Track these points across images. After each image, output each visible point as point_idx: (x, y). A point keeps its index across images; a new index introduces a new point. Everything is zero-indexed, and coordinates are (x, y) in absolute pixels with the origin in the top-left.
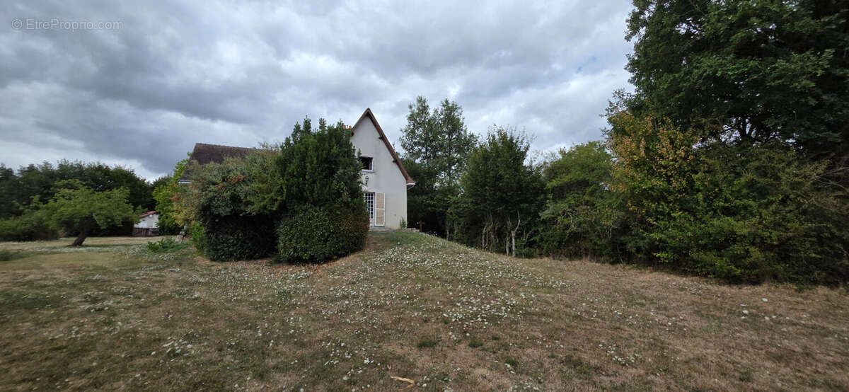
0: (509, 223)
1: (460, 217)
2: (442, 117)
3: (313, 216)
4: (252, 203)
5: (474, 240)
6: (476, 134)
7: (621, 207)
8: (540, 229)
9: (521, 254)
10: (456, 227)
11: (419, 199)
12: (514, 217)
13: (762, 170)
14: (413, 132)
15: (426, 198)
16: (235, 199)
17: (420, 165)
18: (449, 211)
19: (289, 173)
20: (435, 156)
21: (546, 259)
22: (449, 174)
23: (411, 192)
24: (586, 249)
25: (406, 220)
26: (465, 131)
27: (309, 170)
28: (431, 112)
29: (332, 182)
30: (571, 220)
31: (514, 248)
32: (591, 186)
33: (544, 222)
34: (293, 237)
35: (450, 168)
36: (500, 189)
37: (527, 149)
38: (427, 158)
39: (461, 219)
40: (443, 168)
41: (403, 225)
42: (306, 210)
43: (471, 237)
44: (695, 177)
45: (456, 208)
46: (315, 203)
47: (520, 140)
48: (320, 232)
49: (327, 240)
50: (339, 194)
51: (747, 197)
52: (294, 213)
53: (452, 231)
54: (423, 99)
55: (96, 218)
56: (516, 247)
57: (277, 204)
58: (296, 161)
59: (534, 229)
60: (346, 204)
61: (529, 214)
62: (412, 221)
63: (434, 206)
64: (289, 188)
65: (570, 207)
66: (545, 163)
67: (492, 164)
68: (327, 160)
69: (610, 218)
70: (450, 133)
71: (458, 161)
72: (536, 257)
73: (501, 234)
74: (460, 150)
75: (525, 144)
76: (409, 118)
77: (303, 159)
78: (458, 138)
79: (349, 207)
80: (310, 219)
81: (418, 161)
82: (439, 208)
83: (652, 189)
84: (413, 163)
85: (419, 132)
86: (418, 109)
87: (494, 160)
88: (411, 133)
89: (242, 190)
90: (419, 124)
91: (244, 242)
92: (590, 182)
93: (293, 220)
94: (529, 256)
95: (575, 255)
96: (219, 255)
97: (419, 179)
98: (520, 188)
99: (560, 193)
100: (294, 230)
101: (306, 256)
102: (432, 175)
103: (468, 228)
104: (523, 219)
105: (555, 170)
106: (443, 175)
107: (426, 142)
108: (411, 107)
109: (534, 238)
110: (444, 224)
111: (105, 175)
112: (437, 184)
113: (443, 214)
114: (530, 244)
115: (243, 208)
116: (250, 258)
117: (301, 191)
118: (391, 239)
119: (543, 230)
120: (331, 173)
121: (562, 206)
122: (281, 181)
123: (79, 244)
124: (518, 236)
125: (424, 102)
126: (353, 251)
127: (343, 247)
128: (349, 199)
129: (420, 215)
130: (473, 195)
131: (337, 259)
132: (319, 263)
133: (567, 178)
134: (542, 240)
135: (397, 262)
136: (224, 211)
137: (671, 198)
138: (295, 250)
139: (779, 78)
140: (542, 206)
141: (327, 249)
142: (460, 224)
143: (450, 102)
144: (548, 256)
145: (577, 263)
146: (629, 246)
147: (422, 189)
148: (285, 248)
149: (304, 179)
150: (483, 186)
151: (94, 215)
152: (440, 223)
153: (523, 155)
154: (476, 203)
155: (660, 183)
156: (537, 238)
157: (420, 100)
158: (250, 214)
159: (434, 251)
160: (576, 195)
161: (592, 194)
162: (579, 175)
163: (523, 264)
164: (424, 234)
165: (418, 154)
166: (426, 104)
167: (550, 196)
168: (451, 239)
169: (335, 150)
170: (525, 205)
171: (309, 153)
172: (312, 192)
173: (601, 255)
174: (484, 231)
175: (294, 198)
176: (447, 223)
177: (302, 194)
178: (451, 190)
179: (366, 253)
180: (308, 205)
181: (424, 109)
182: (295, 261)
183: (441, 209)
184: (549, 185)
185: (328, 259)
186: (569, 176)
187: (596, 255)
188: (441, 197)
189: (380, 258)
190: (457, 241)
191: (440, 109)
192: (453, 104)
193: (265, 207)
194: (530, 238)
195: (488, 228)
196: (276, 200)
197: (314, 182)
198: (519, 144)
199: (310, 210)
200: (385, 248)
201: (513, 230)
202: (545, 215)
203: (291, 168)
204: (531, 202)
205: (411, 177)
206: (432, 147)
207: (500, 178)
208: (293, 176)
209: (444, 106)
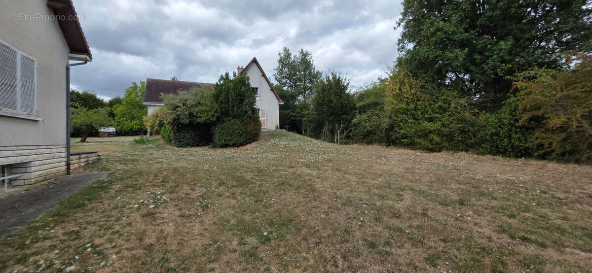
0: (337, 126)
1: (310, 123)
2: (299, 60)
3: (234, 123)
4: (201, 117)
5: (319, 136)
6: (321, 71)
7: (390, 118)
8: (353, 129)
9: (342, 143)
10: (308, 128)
11: (286, 112)
12: (339, 123)
13: (445, 101)
14: (282, 70)
15: (290, 111)
16: (191, 115)
17: (287, 91)
18: (304, 119)
19: (220, 102)
20: (296, 85)
21: (355, 145)
22: (304, 97)
23: (281, 108)
24: (376, 140)
25: (279, 125)
26: (314, 70)
27: (231, 99)
28: (292, 57)
29: (243, 106)
30: (368, 124)
31: (339, 140)
32: (379, 105)
33: (355, 125)
34: (224, 134)
35: (305, 93)
36: (332, 108)
37: (348, 84)
38: (291, 86)
39: (311, 124)
40: (301, 93)
41: (277, 128)
42: (230, 120)
43: (316, 134)
44: (418, 103)
45: (308, 117)
46: (234, 117)
47: (344, 79)
48: (237, 131)
49: (241, 135)
50: (246, 112)
51: (438, 113)
52: (223, 122)
53: (305, 131)
54: (287, 49)
55: (94, 125)
56: (340, 139)
57: (215, 117)
58: (223, 95)
59: (350, 129)
60: (250, 117)
61: (347, 121)
62: (282, 125)
63: (295, 116)
64: (221, 109)
65: (368, 117)
66: (357, 92)
67: (327, 94)
68: (240, 95)
69: (385, 123)
70: (304, 71)
71: (309, 89)
72: (350, 144)
73: (333, 132)
74: (311, 82)
75: (347, 82)
76: (279, 61)
77: (227, 94)
78: (309, 73)
79: (251, 118)
80: (232, 125)
81: (285, 88)
82: (298, 117)
83: (400, 108)
84: (282, 90)
85: (286, 70)
86: (284, 55)
87: (328, 91)
88: (281, 71)
89: (195, 110)
90: (285, 65)
91: (194, 137)
92: (380, 103)
93: (223, 125)
94: (347, 143)
95: (370, 143)
96: (181, 144)
97: (286, 100)
98: (342, 106)
99: (363, 110)
100: (224, 131)
101: (231, 143)
102: (294, 97)
103: (315, 129)
104: (344, 124)
105: (362, 96)
106: (301, 98)
107: (290, 76)
108: (280, 54)
109: (350, 134)
110: (301, 126)
111: (78, 97)
112: (297, 103)
113: (301, 121)
114: (348, 137)
115: (195, 119)
116: (198, 146)
117: (227, 111)
118: (272, 135)
119: (355, 130)
120: (242, 101)
121: (364, 116)
122: (216, 106)
123: (83, 141)
124: (342, 133)
125: (288, 51)
126: (254, 141)
127: (249, 139)
128: (252, 115)
129: (287, 122)
130: (317, 110)
131: (246, 145)
132: (238, 147)
133: (368, 101)
134: (353, 135)
135: (277, 145)
136: (186, 121)
137: (409, 113)
138: (225, 140)
139: (447, 60)
140: (354, 116)
141: (241, 140)
142: (310, 127)
143: (304, 51)
144: (357, 143)
145: (370, 146)
146: (393, 137)
147: (287, 105)
148: (219, 140)
149: (228, 104)
150: (322, 105)
151: (93, 124)
152: (299, 126)
153: (345, 88)
154: (318, 115)
155: (404, 106)
156: (351, 134)
157: (285, 50)
158: (199, 122)
159: (295, 140)
160: (372, 110)
161: (380, 110)
162: (374, 100)
163: (344, 148)
164: (289, 133)
165: (285, 84)
166: (290, 52)
167: (357, 111)
168: (305, 135)
169: (243, 89)
170: (344, 116)
171: (230, 91)
172: (233, 111)
173: (382, 142)
174: (324, 131)
175: (224, 114)
176: (303, 126)
177: (227, 112)
178: (305, 106)
179: (261, 141)
180: (230, 118)
181: (288, 55)
182: (226, 146)
183: (299, 118)
184: (358, 105)
185: (242, 145)
186: (369, 100)
187: (380, 142)
188: (299, 111)
189: (268, 144)
190: (309, 136)
191: (298, 55)
192: (306, 52)
193: (209, 119)
194: (347, 134)
195: (326, 129)
196: (214, 116)
197: (233, 106)
198: (343, 81)
199: (232, 120)
200: (270, 139)
201: (339, 130)
202: (355, 121)
203: (221, 99)
204: (348, 115)
205: (281, 98)
206: (293, 80)
207: (331, 101)
208: (222, 103)
209: (300, 53)
